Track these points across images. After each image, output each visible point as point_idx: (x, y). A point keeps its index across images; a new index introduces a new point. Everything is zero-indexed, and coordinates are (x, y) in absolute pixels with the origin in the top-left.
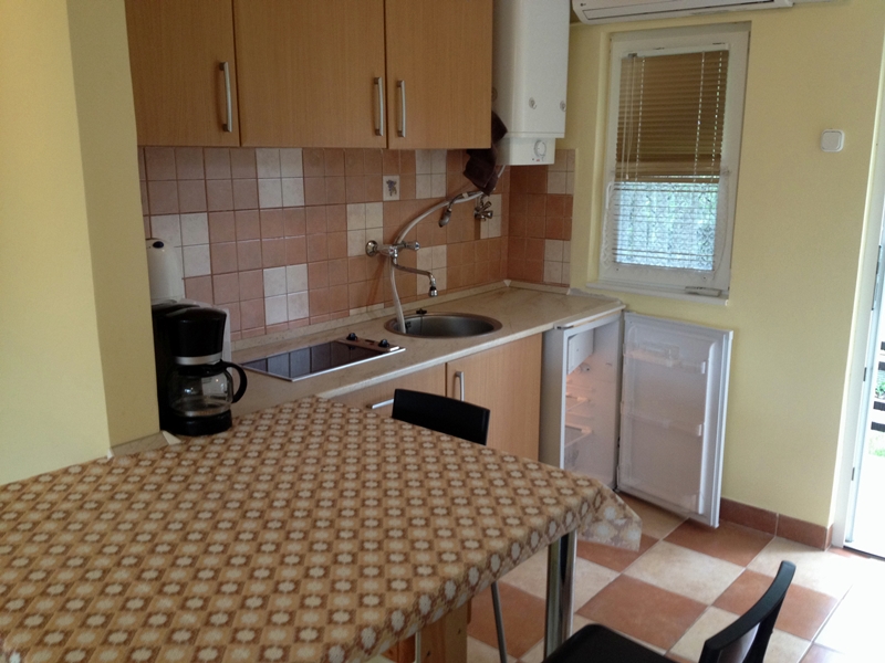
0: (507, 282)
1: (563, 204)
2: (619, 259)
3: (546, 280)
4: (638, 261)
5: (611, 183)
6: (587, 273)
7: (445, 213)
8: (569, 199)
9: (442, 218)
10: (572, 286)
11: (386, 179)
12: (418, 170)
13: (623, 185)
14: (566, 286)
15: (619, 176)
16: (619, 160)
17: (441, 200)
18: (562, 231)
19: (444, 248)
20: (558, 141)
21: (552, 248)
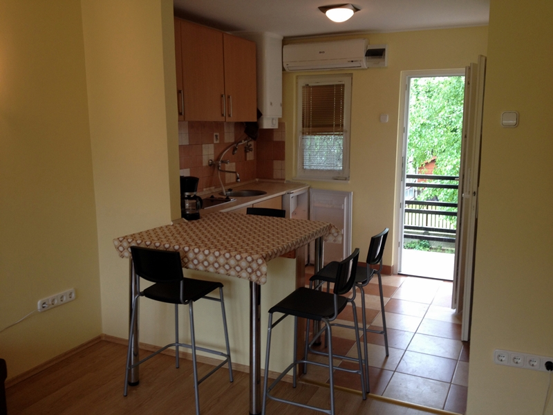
0: (257, 180)
1: (281, 146)
2: (305, 167)
3: (274, 177)
4: (313, 168)
5: (301, 136)
6: (292, 174)
7: (235, 149)
8: (284, 143)
9: (234, 151)
10: (287, 179)
12: (225, 130)
13: (305, 137)
14: (284, 180)
15: (303, 133)
16: (303, 126)
17: (233, 144)
18: (281, 156)
19: (234, 164)
20: (279, 119)
21: (277, 164)
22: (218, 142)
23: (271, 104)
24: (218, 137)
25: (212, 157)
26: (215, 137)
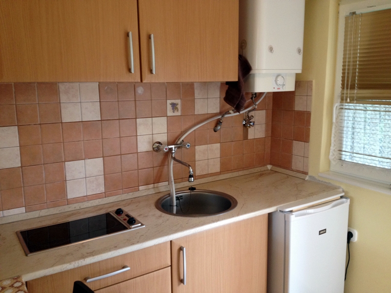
0: (269, 167)
1: (304, 118)
2: (344, 157)
3: (294, 167)
4: (357, 160)
5: (337, 104)
6: (320, 165)
7: (218, 123)
8: (308, 114)
9: (216, 126)
10: (310, 174)
11: (169, 102)
12: (197, 95)
13: (346, 106)
14: (306, 173)
15: (343, 100)
16: (343, 88)
17: (216, 115)
18: (304, 136)
19: (218, 145)
20: (297, 75)
21: (297, 147)
22: (178, 113)
23: (271, 49)
24: (179, 107)
25: (163, 138)
26: (169, 107)
